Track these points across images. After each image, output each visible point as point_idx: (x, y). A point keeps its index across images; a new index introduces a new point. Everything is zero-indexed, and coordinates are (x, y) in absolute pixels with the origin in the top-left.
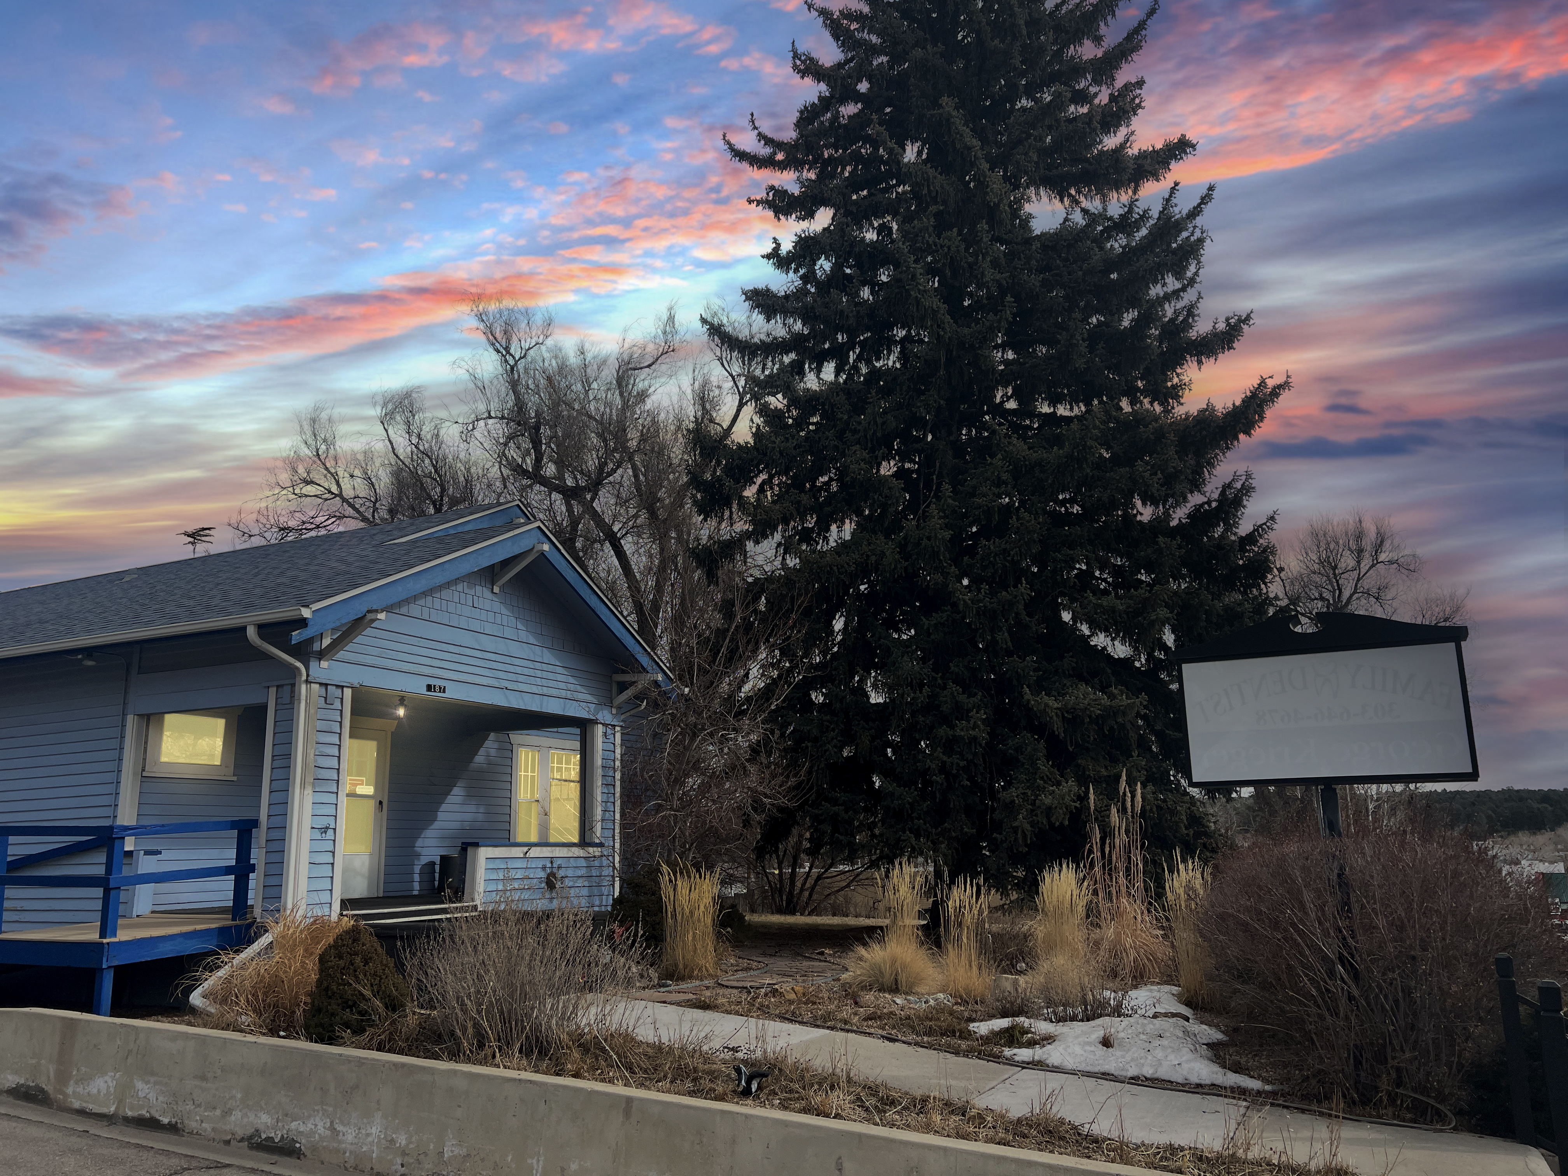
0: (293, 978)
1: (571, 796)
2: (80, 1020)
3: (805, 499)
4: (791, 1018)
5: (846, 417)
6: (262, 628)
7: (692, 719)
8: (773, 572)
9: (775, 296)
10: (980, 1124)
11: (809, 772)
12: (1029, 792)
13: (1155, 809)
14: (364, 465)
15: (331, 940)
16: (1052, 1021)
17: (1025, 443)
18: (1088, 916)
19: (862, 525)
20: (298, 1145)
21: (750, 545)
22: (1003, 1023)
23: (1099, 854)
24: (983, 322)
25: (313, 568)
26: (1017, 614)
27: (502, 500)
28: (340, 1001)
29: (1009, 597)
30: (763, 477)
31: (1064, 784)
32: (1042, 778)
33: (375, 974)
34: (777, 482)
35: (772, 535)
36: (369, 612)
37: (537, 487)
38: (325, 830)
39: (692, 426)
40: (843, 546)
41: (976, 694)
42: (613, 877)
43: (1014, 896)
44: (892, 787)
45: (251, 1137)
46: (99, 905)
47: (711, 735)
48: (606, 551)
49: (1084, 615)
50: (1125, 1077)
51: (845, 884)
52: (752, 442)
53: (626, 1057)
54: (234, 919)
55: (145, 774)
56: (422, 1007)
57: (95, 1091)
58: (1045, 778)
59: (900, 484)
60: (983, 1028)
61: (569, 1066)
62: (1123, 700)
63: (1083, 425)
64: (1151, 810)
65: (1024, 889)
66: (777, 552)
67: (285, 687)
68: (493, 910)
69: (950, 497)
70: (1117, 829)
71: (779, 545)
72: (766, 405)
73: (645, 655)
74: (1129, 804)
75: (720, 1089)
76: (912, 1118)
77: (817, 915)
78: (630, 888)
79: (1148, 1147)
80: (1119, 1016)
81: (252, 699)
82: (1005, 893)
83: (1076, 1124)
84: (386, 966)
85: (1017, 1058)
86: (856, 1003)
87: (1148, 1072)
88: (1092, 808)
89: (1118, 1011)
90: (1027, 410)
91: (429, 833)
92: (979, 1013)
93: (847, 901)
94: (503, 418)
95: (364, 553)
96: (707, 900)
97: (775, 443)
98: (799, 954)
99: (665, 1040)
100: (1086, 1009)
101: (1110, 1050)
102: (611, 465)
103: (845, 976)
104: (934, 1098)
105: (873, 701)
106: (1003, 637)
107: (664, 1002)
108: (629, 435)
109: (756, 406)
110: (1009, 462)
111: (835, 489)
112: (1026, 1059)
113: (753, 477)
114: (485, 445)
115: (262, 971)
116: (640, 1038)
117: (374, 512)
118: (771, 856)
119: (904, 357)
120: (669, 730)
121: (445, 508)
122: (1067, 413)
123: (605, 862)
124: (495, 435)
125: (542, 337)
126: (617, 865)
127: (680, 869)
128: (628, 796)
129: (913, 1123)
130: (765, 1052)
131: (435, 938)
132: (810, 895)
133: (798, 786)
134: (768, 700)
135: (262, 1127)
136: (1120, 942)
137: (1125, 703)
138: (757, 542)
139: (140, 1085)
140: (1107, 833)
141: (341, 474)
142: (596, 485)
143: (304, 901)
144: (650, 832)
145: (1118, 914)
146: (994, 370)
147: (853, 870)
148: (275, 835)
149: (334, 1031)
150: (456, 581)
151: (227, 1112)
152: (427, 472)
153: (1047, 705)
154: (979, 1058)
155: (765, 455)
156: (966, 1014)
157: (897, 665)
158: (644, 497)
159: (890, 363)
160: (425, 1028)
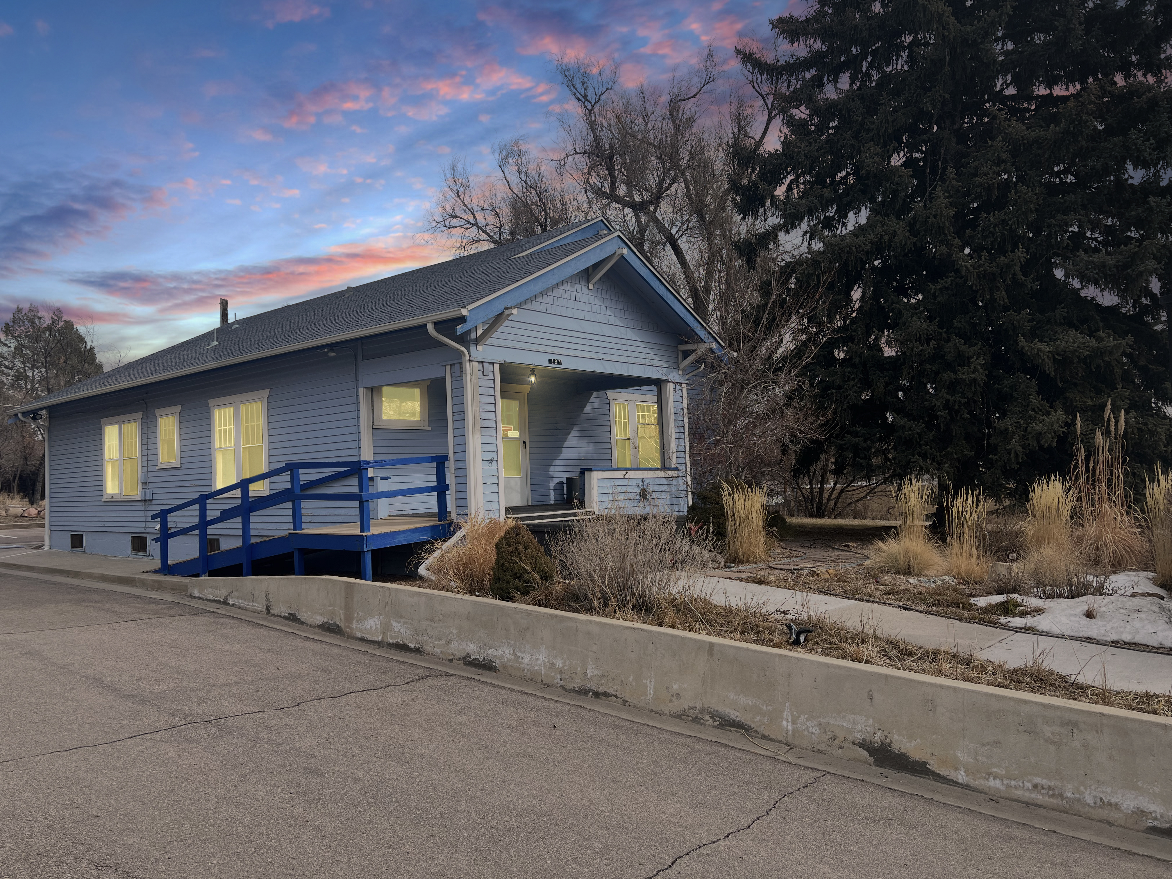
0: (480, 559)
1: (653, 435)
2: (354, 583)
3: (827, 193)
4: (828, 592)
5: (860, 119)
6: (437, 324)
7: (740, 376)
8: (801, 255)
9: (797, 21)
10: (982, 672)
11: (835, 413)
12: (1022, 421)
13: (1136, 431)
14: (490, 201)
15: (502, 534)
16: (1041, 598)
17: (1024, 124)
18: (1072, 517)
19: (876, 210)
20: (494, 664)
21: (781, 236)
22: (1000, 598)
23: (1084, 469)
24: (985, 19)
25: (465, 279)
26: (1014, 275)
27: (589, 218)
28: (511, 574)
29: (1007, 261)
30: (791, 177)
31: (1053, 413)
32: (1033, 410)
33: (532, 556)
34: (802, 181)
35: (800, 224)
36: (506, 309)
37: (614, 205)
38: (491, 461)
39: (730, 141)
40: (860, 230)
41: (976, 344)
42: (687, 491)
43: (1007, 503)
44: (903, 421)
45: (464, 658)
46: (357, 511)
47: (755, 387)
48: (667, 250)
49: (1076, 271)
50: (1106, 641)
51: (862, 495)
52: (781, 149)
53: (707, 616)
54: (440, 520)
55: (374, 427)
56: (565, 579)
57: (369, 627)
58: (1036, 409)
59: (910, 172)
60: (982, 602)
61: (667, 620)
62: (1111, 342)
63: (1079, 102)
64: (1133, 432)
65: (1015, 497)
66: (803, 239)
67: (456, 365)
68: (607, 515)
69: (954, 179)
70: (1101, 448)
71: (805, 233)
72: (792, 117)
73: (702, 329)
74: (1113, 428)
75: (777, 640)
76: (926, 665)
77: (841, 518)
78: (699, 499)
79: (1127, 694)
80: (1101, 595)
81: (435, 373)
82: (998, 501)
83: (1064, 675)
84: (539, 551)
85: (1011, 625)
86: (877, 582)
87: (1127, 638)
88: (1079, 432)
89: (1100, 591)
90: (1025, 95)
91: (557, 462)
92: (978, 591)
93: (866, 508)
94: (585, 152)
95: (498, 266)
96: (758, 507)
97: (800, 147)
98: (829, 546)
99: (734, 604)
100: (1071, 588)
101: (1093, 620)
102: (668, 181)
103: (867, 563)
104: (944, 652)
105: (886, 355)
106: (1001, 295)
107: (730, 578)
108: (681, 156)
109: (784, 119)
110: (1008, 142)
111: (852, 182)
112: (1019, 626)
113: (782, 178)
114: (574, 175)
115: (461, 554)
116: (714, 603)
117: (500, 235)
118: (804, 476)
119: (911, 60)
120: (722, 385)
121: (549, 228)
122: (1063, 93)
123: (680, 481)
124: (581, 167)
125: (610, 83)
126: (689, 483)
127: (736, 486)
128: (694, 435)
129: (927, 669)
130: (809, 615)
131: (570, 533)
132: (836, 504)
133: (826, 424)
134: (800, 359)
135: (471, 652)
136: (1100, 537)
137: (1112, 344)
138: (787, 232)
139: (395, 624)
140: (1091, 452)
141: (475, 208)
142: (657, 198)
143: (482, 508)
144: (712, 460)
145: (1098, 516)
146: (995, 61)
147: (870, 485)
148: (460, 465)
149: (509, 593)
150: (563, 281)
151: (449, 642)
152: (534, 201)
153: (1039, 350)
154: (979, 624)
155: (792, 158)
156: (968, 592)
157: (907, 324)
158: (695, 204)
159: (899, 67)
160: (567, 592)
